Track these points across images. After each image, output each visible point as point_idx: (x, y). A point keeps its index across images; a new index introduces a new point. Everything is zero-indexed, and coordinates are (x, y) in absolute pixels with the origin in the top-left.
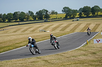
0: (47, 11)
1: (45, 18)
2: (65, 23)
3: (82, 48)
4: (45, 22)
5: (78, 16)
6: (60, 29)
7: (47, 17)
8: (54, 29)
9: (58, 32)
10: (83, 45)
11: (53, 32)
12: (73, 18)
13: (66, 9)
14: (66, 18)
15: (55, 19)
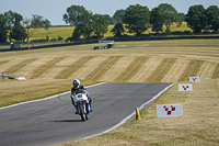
0: (19, 18)
1: (12, 37)
2: (72, 55)
3: (122, 130)
4: (12, 49)
5: (112, 35)
6: (57, 71)
7: (19, 34)
8: (38, 73)
9: (51, 80)
10: (123, 122)
11: (37, 81)
12: (96, 39)
13: (77, 14)
14: (74, 40)
15: (41, 41)
